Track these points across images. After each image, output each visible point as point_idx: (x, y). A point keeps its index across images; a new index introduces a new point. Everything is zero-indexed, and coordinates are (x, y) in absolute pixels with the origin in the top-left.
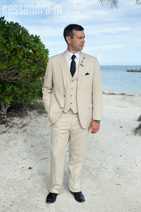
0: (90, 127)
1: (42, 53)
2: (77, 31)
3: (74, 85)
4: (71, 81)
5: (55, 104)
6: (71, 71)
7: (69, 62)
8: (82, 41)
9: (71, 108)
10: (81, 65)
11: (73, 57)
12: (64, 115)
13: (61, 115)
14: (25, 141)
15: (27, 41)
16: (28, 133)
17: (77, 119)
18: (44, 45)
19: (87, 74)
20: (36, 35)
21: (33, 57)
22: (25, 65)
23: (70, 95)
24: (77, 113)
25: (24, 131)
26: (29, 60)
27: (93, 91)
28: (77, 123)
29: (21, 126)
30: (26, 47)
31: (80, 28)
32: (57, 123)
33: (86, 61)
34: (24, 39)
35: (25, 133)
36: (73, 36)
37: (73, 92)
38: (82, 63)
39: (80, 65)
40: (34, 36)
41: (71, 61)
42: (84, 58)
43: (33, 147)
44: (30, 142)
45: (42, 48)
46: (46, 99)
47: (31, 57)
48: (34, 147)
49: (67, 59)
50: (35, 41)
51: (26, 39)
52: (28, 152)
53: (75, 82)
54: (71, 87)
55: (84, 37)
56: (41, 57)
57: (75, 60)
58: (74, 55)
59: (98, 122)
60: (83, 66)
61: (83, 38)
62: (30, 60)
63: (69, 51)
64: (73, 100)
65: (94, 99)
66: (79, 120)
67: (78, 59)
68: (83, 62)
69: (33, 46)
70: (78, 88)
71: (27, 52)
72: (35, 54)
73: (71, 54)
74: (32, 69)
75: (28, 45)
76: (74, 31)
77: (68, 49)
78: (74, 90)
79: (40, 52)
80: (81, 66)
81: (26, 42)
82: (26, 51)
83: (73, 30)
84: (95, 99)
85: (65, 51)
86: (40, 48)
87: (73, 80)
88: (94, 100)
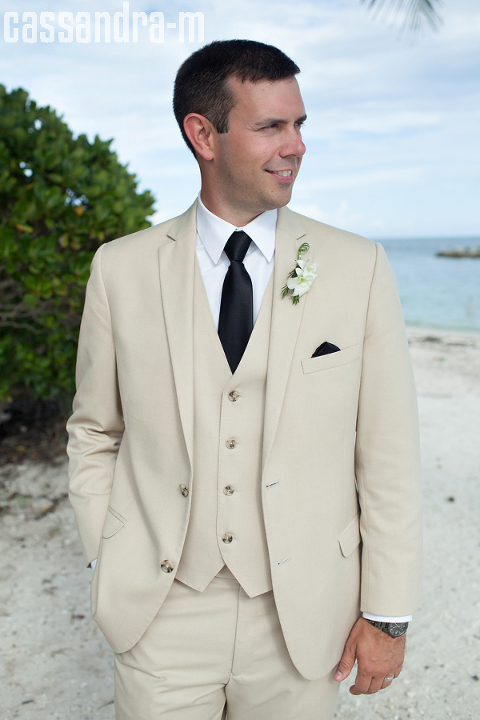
0: (348, 659)
1: (118, 207)
2: (254, 79)
3: (241, 419)
4: (226, 396)
5: (132, 534)
6: (223, 331)
7: (215, 274)
8: (282, 148)
9: (225, 566)
10: (287, 291)
11: (238, 247)
12: (185, 604)
13: (169, 597)
14: (47, 586)
15: (57, 161)
16: (68, 542)
17: (264, 625)
18: (134, 176)
19: (326, 349)
20: (97, 139)
21: (80, 227)
22: (46, 262)
23: (222, 487)
24: (269, 596)
25: (54, 532)
26: (63, 241)
27: (363, 447)
28: (270, 646)
29: (45, 504)
30: (50, 184)
31: (274, 65)
32: (146, 647)
33: (314, 266)
34: (44, 152)
35: (53, 545)
36: (225, 114)
37: (237, 468)
38: (292, 284)
39: (279, 291)
40: (91, 140)
41: (223, 269)
42: (303, 249)
43: (77, 622)
44: (68, 593)
45: (121, 189)
46: (83, 491)
47: (71, 225)
48: (83, 622)
49: (201, 255)
50: (94, 160)
51: (49, 154)
52: (53, 655)
53: (249, 402)
54: (226, 437)
55: (300, 121)
56: (116, 226)
57: (250, 262)
58: (242, 233)
59: (392, 632)
60: (296, 300)
61: (290, 128)
62: (70, 240)
63: (211, 207)
64: (237, 514)
65: (370, 492)
66: (278, 630)
67: (269, 257)
68: (294, 275)
69: (80, 182)
70: (269, 439)
71: (56, 208)
72: (90, 213)
73: (224, 230)
74: (75, 276)
75: (57, 178)
76: (233, 83)
77: (206, 195)
78: (246, 453)
79: (109, 205)
80: (288, 300)
81: (52, 166)
82: (51, 203)
83: (224, 77)
84: (374, 496)
85: (190, 210)
86: (110, 189)
87: (238, 391)
88: (365, 501)
